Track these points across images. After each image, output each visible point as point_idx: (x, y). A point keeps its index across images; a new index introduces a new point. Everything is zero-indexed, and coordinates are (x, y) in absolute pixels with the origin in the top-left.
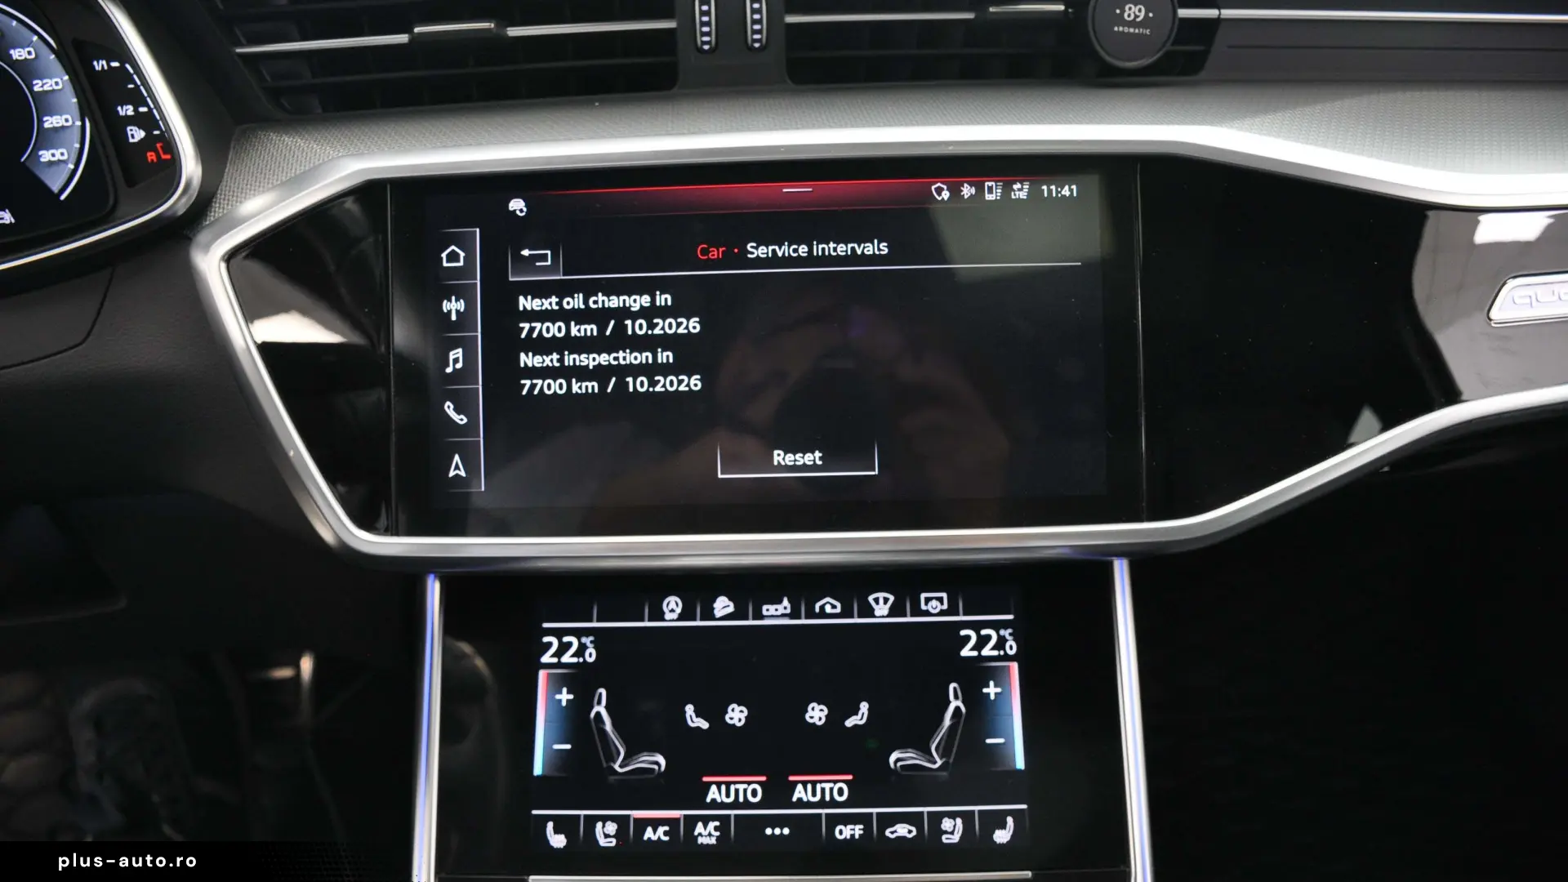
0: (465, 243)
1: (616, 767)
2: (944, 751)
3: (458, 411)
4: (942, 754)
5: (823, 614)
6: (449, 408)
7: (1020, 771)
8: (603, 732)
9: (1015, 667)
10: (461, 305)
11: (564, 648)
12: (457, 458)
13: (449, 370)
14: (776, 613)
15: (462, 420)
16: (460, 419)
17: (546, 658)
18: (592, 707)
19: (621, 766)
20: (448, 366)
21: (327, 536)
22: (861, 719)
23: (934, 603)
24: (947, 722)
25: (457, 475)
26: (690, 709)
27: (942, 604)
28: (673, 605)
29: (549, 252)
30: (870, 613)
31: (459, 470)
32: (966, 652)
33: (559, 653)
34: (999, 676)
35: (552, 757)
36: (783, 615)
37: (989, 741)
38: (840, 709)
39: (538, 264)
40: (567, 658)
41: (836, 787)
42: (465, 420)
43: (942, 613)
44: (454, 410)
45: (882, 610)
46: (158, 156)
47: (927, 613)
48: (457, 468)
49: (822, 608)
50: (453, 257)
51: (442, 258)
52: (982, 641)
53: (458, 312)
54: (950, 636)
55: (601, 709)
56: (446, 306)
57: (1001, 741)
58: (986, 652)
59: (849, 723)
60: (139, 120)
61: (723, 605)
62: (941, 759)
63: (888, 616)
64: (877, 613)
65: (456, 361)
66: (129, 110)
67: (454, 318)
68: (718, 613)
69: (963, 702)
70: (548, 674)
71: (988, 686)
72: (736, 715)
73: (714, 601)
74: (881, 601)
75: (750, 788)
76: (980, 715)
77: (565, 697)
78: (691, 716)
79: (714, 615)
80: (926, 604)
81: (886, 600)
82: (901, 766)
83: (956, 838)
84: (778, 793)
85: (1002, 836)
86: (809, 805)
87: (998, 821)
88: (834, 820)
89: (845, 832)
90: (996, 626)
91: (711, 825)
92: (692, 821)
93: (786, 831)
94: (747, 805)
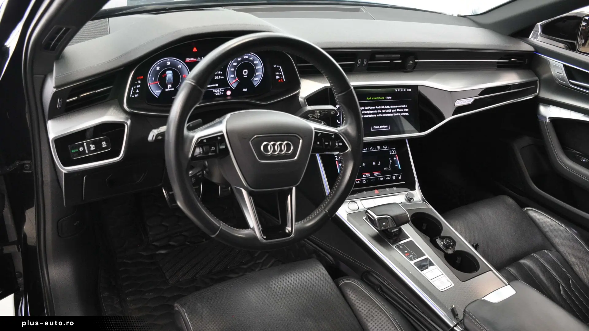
2: (391, 167)
3: (339, 121)
6: (337, 121)
7: (400, 169)
9: (397, 155)
16: (339, 123)
17: (336, 159)
22: (380, 164)
24: (390, 164)
27: (386, 147)
30: (377, 149)
32: (390, 154)
33: (338, 158)
36: (366, 150)
38: (377, 163)
40: (339, 159)
41: (379, 173)
43: (386, 149)
45: (379, 149)
46: (281, 81)
49: (371, 149)
52: (392, 152)
53: (338, 107)
54: (388, 152)
57: (397, 165)
58: (393, 154)
59: (378, 165)
60: (278, 75)
65: (338, 114)
66: (278, 73)
69: (392, 161)
71: (394, 158)
72: (364, 165)
75: (368, 175)
76: (394, 162)
77: (340, 165)
80: (384, 147)
82: (386, 170)
83: (395, 179)
84: (372, 175)
85: (400, 178)
86: (376, 176)
87: (399, 176)
88: (380, 178)
89: (381, 179)
90: (394, 150)
91: (365, 180)
92: (362, 180)
93: (374, 180)
94: (368, 177)
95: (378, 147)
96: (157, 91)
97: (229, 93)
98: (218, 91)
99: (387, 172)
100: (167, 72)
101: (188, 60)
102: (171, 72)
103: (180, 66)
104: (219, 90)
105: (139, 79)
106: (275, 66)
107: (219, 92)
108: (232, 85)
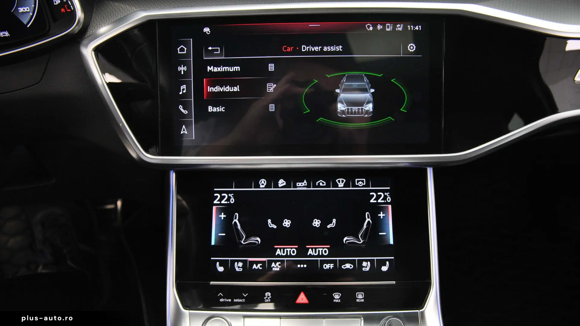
0: (187, 45)
1: (242, 242)
2: (364, 237)
3: (184, 109)
4: (363, 238)
5: (319, 186)
6: (181, 108)
7: (392, 245)
8: (237, 229)
9: (390, 207)
10: (185, 68)
11: (222, 198)
12: (184, 126)
13: (181, 93)
14: (302, 186)
15: (186, 112)
16: (185, 112)
17: (215, 202)
18: (233, 220)
19: (244, 242)
20: (181, 92)
21: (134, 155)
22: (333, 225)
23: (360, 182)
24: (365, 227)
25: (184, 133)
26: (269, 221)
27: (363, 183)
28: (263, 183)
29: (219, 48)
30: (337, 186)
31: (185, 131)
32: (372, 201)
33: (220, 200)
34: (384, 210)
35: (218, 238)
36: (304, 186)
37: (380, 234)
38: (325, 222)
39: (215, 53)
40: (223, 202)
41: (323, 250)
42: (187, 112)
43: (363, 186)
44: (182, 108)
45: (341, 185)
46: (66, 10)
47: (358, 186)
49: (319, 184)
50: (182, 50)
51: (178, 50)
52: (378, 197)
53: (184, 71)
54: (366, 195)
55: (236, 221)
56: (179, 69)
57: (385, 234)
58: (379, 201)
59: (329, 227)
61: (282, 183)
62: (362, 240)
63: (343, 187)
64: (339, 186)
65: (183, 90)
67: (182, 73)
68: (280, 186)
69: (371, 219)
70: (216, 207)
71: (380, 214)
72: (287, 223)
73: (279, 181)
74: (341, 182)
75: (292, 250)
76: (377, 225)
77: (223, 216)
78: (270, 223)
79: (279, 186)
80: (358, 183)
81: (343, 181)
82: (348, 242)
83: (368, 269)
84: (302, 252)
85: (384, 269)
86: (314, 256)
87: (383, 263)
88: (323, 262)
89: (327, 266)
90: (383, 191)
91: (278, 264)
92: (270, 262)
93: (305, 266)
94: (291, 256)
95: (339, 181)
99: (353, 250)
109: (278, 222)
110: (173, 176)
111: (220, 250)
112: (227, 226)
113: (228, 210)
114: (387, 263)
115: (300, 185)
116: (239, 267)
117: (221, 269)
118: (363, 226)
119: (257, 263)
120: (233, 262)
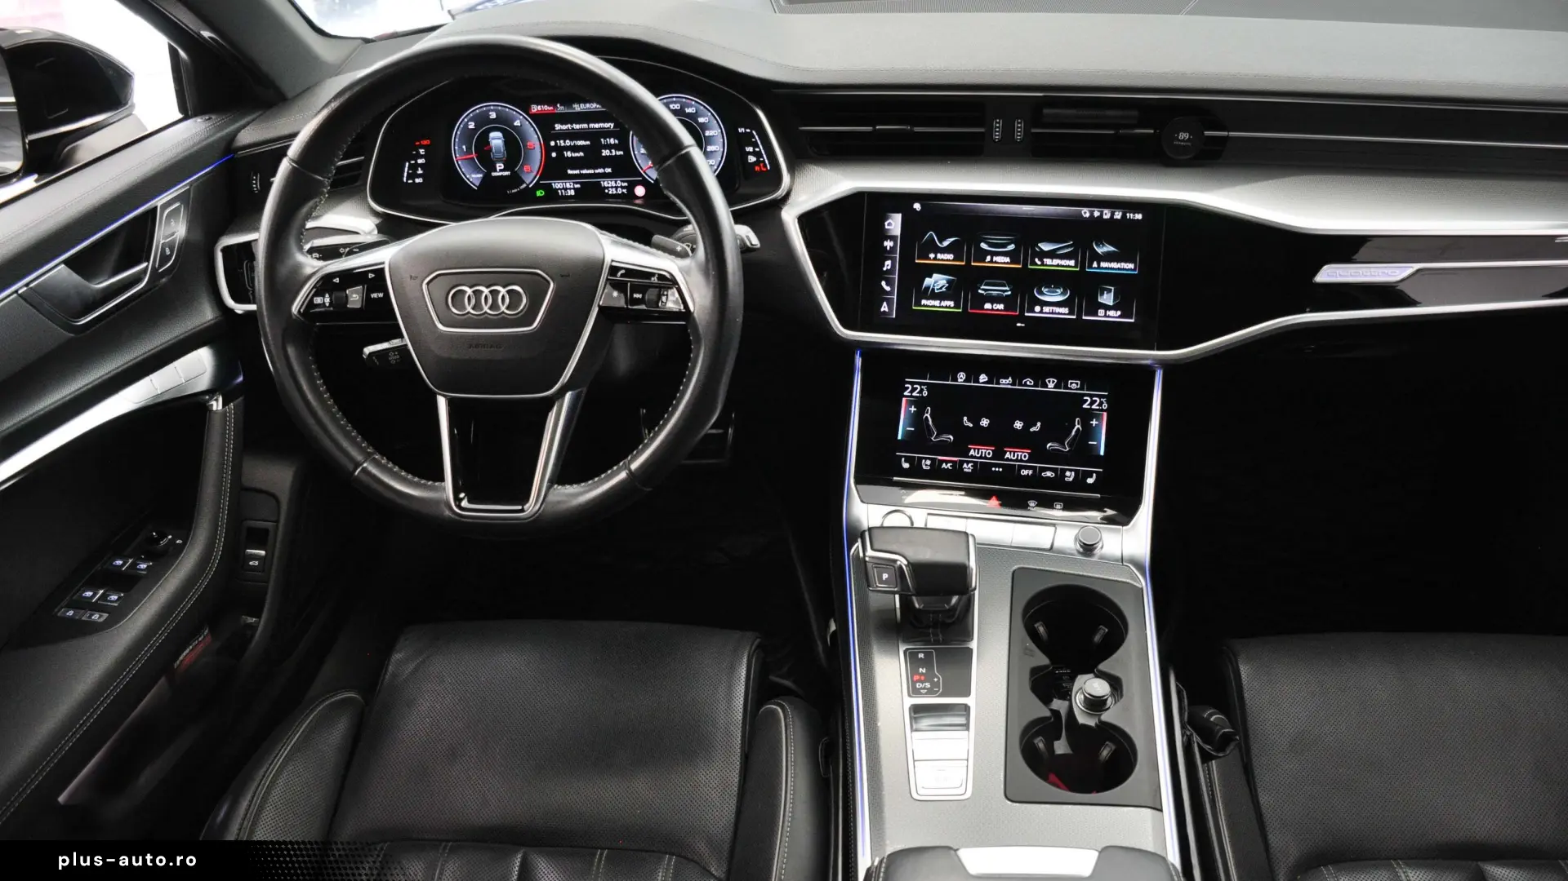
0: (896, 220)
1: (933, 439)
2: (1070, 445)
3: (887, 285)
5: (1025, 385)
6: (883, 283)
7: (1102, 456)
8: (928, 425)
9: (1105, 414)
10: (892, 244)
11: (914, 390)
12: (885, 303)
13: (885, 269)
14: (1006, 383)
16: (888, 289)
17: (906, 393)
18: (924, 414)
20: (885, 267)
22: (1037, 429)
23: (1074, 385)
24: (1073, 433)
25: (884, 310)
26: (965, 419)
27: (1078, 384)
28: (962, 376)
30: (1046, 386)
32: (1085, 406)
33: (912, 392)
34: (1099, 417)
35: (906, 433)
36: (1008, 384)
37: (1090, 443)
38: (1028, 425)
40: (914, 394)
41: (1024, 455)
42: (890, 289)
43: (1077, 389)
45: (1051, 385)
46: (761, 168)
47: (1071, 389)
48: (884, 308)
49: (1026, 382)
50: (890, 224)
51: (885, 225)
52: (1093, 402)
53: (890, 246)
54: (1080, 399)
55: (928, 414)
56: (885, 244)
57: (1095, 443)
58: (1094, 407)
59: (1032, 430)
60: (754, 153)
61: (983, 378)
62: (1069, 448)
63: (1054, 388)
64: (1049, 386)
65: (888, 265)
66: (750, 149)
67: (888, 249)
68: (981, 381)
69: (1081, 426)
70: (906, 400)
71: (1093, 421)
72: (985, 422)
73: (980, 374)
74: (1051, 382)
75: (987, 452)
76: (1088, 432)
77: (913, 409)
78: (965, 421)
79: (979, 381)
80: (1071, 384)
81: (1053, 382)
82: (1052, 448)
83: (1071, 479)
84: (999, 454)
85: (1090, 481)
86: (1011, 460)
87: (1090, 475)
88: (1021, 467)
89: (1025, 472)
90: (1100, 397)
91: (970, 465)
92: (962, 463)
93: (1001, 470)
94: (986, 458)
95: (1049, 381)
96: (473, 176)
97: (640, 191)
98: (613, 184)
99: (1055, 457)
100: (492, 135)
101: (535, 109)
102: (499, 134)
103: (518, 121)
104: (616, 182)
105: (422, 147)
106: (741, 130)
107: (616, 188)
108: (647, 172)
109: (975, 420)
110: (858, 361)
111: (906, 445)
112: (917, 420)
113: (920, 403)
114: (1094, 475)
115: (1004, 382)
116: (926, 465)
117: (906, 465)
118: (1071, 432)
119: (947, 462)
120: (920, 459)
